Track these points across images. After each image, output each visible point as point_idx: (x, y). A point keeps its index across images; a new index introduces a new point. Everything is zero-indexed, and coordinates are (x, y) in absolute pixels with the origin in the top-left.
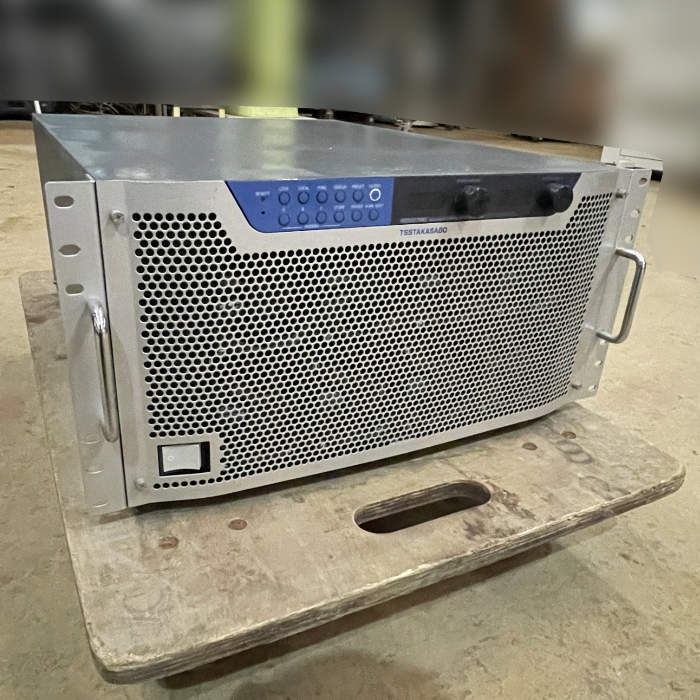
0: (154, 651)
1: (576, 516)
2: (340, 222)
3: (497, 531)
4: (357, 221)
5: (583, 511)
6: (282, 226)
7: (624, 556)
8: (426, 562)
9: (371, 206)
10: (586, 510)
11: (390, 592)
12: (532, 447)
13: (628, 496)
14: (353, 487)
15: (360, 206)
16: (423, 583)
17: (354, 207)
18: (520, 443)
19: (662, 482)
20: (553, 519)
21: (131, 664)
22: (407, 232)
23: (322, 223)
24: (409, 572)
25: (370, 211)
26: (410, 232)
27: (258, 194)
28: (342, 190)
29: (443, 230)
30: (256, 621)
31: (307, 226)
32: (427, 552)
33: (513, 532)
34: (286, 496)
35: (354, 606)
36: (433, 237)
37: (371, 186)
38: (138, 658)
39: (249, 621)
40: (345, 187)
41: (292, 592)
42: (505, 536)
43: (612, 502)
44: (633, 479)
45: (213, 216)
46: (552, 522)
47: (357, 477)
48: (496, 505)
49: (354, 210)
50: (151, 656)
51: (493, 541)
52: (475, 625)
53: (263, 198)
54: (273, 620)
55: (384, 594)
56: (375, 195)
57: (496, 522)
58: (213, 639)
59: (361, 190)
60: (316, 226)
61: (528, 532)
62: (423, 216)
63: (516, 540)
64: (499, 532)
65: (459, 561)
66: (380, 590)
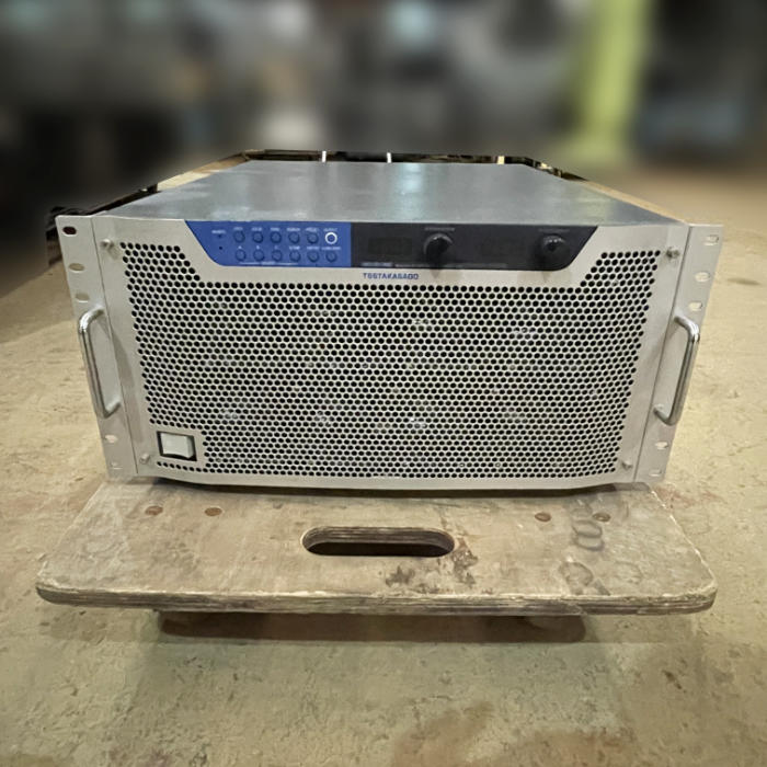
0: (70, 584)
1: (521, 598)
2: (298, 262)
3: (422, 585)
4: (314, 262)
5: (533, 596)
6: (239, 261)
7: (669, 675)
8: (325, 590)
9: (328, 248)
10: (539, 596)
11: (283, 605)
12: (545, 518)
13: (605, 597)
14: (333, 507)
15: (316, 248)
16: (320, 608)
17: (310, 248)
18: (537, 511)
19: (666, 595)
20: (490, 593)
21: (49, 586)
22: (370, 276)
23: (278, 261)
24: (304, 594)
25: (328, 252)
26: (375, 276)
27: (214, 232)
28: (295, 233)
29: (412, 277)
30: (152, 589)
31: (264, 263)
32: (337, 582)
33: (435, 591)
34: (270, 500)
35: (245, 605)
36: (403, 283)
37: (326, 230)
38: (56, 584)
39: (147, 587)
40: (298, 229)
41: (198, 576)
42: (424, 592)
43: (580, 597)
44: (631, 582)
45: (177, 249)
46: (487, 596)
47: (343, 501)
48: (447, 562)
49: (310, 252)
50: (65, 586)
51: (407, 592)
52: (442, 680)
53: (220, 236)
54: (164, 592)
55: (276, 606)
56: (331, 238)
57: (429, 578)
58: (113, 590)
59: (315, 234)
60: (273, 263)
61: (453, 596)
62: (387, 261)
63: (435, 600)
64: (423, 587)
65: (362, 601)
66: (270, 600)
